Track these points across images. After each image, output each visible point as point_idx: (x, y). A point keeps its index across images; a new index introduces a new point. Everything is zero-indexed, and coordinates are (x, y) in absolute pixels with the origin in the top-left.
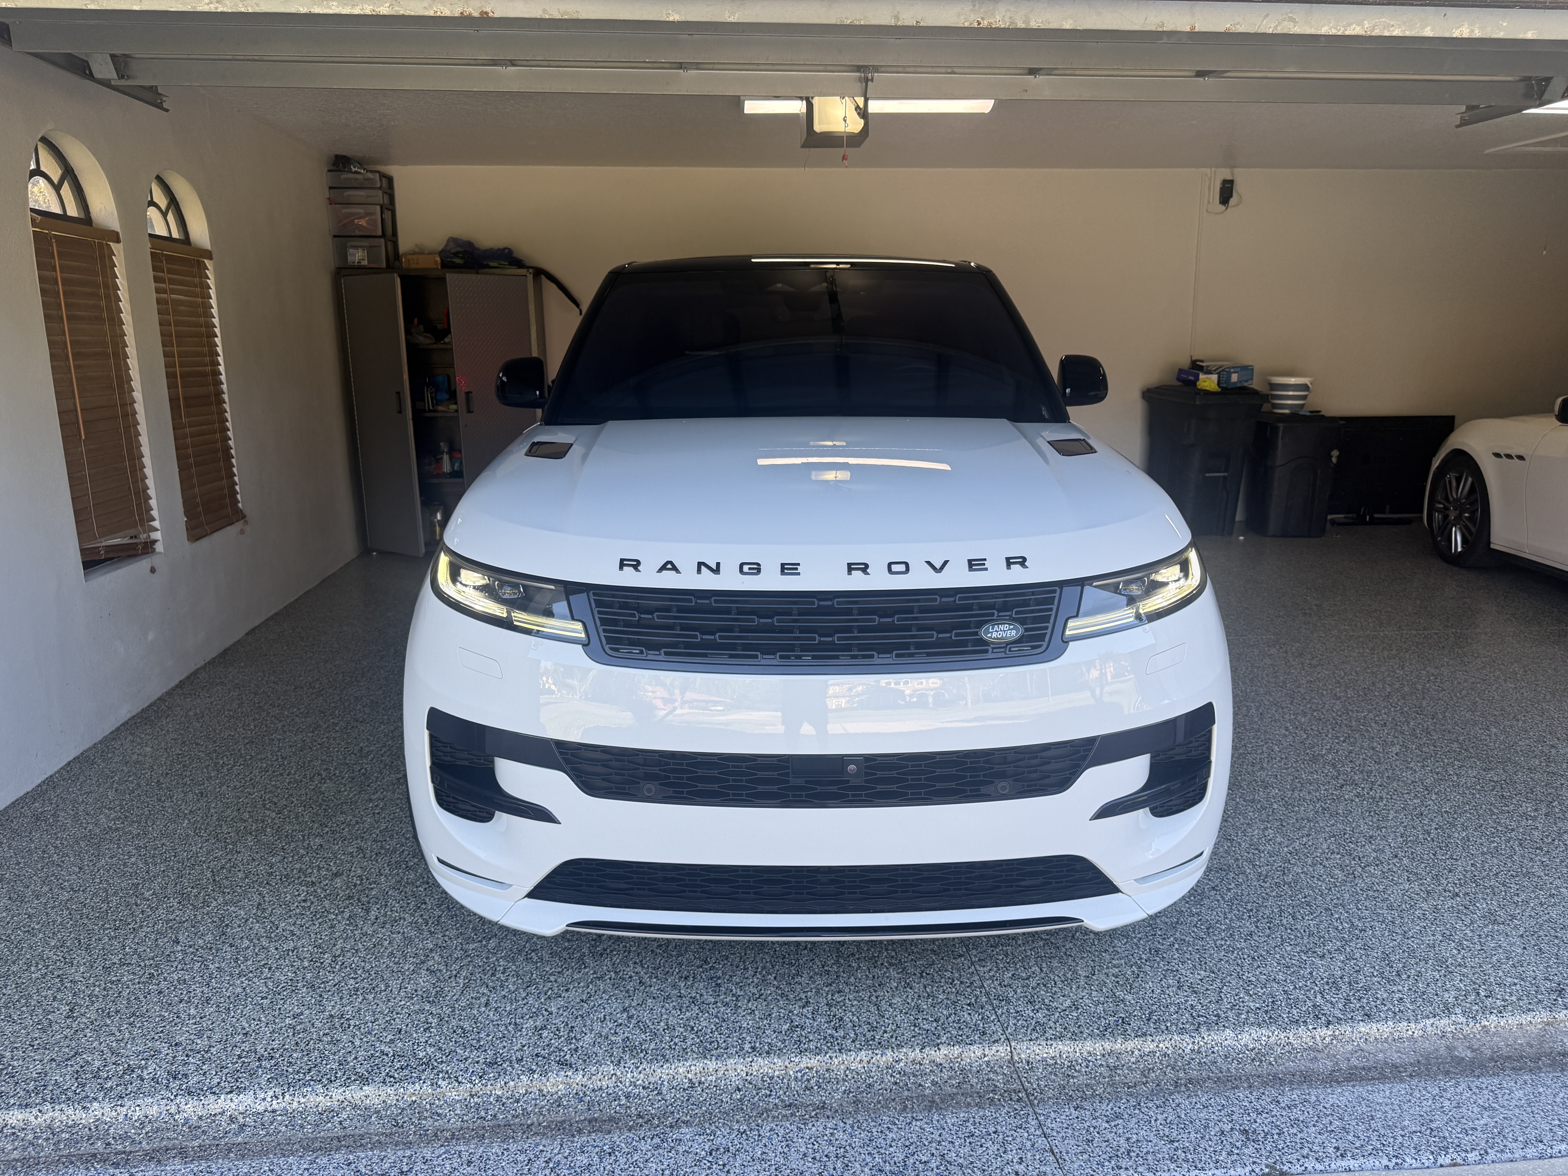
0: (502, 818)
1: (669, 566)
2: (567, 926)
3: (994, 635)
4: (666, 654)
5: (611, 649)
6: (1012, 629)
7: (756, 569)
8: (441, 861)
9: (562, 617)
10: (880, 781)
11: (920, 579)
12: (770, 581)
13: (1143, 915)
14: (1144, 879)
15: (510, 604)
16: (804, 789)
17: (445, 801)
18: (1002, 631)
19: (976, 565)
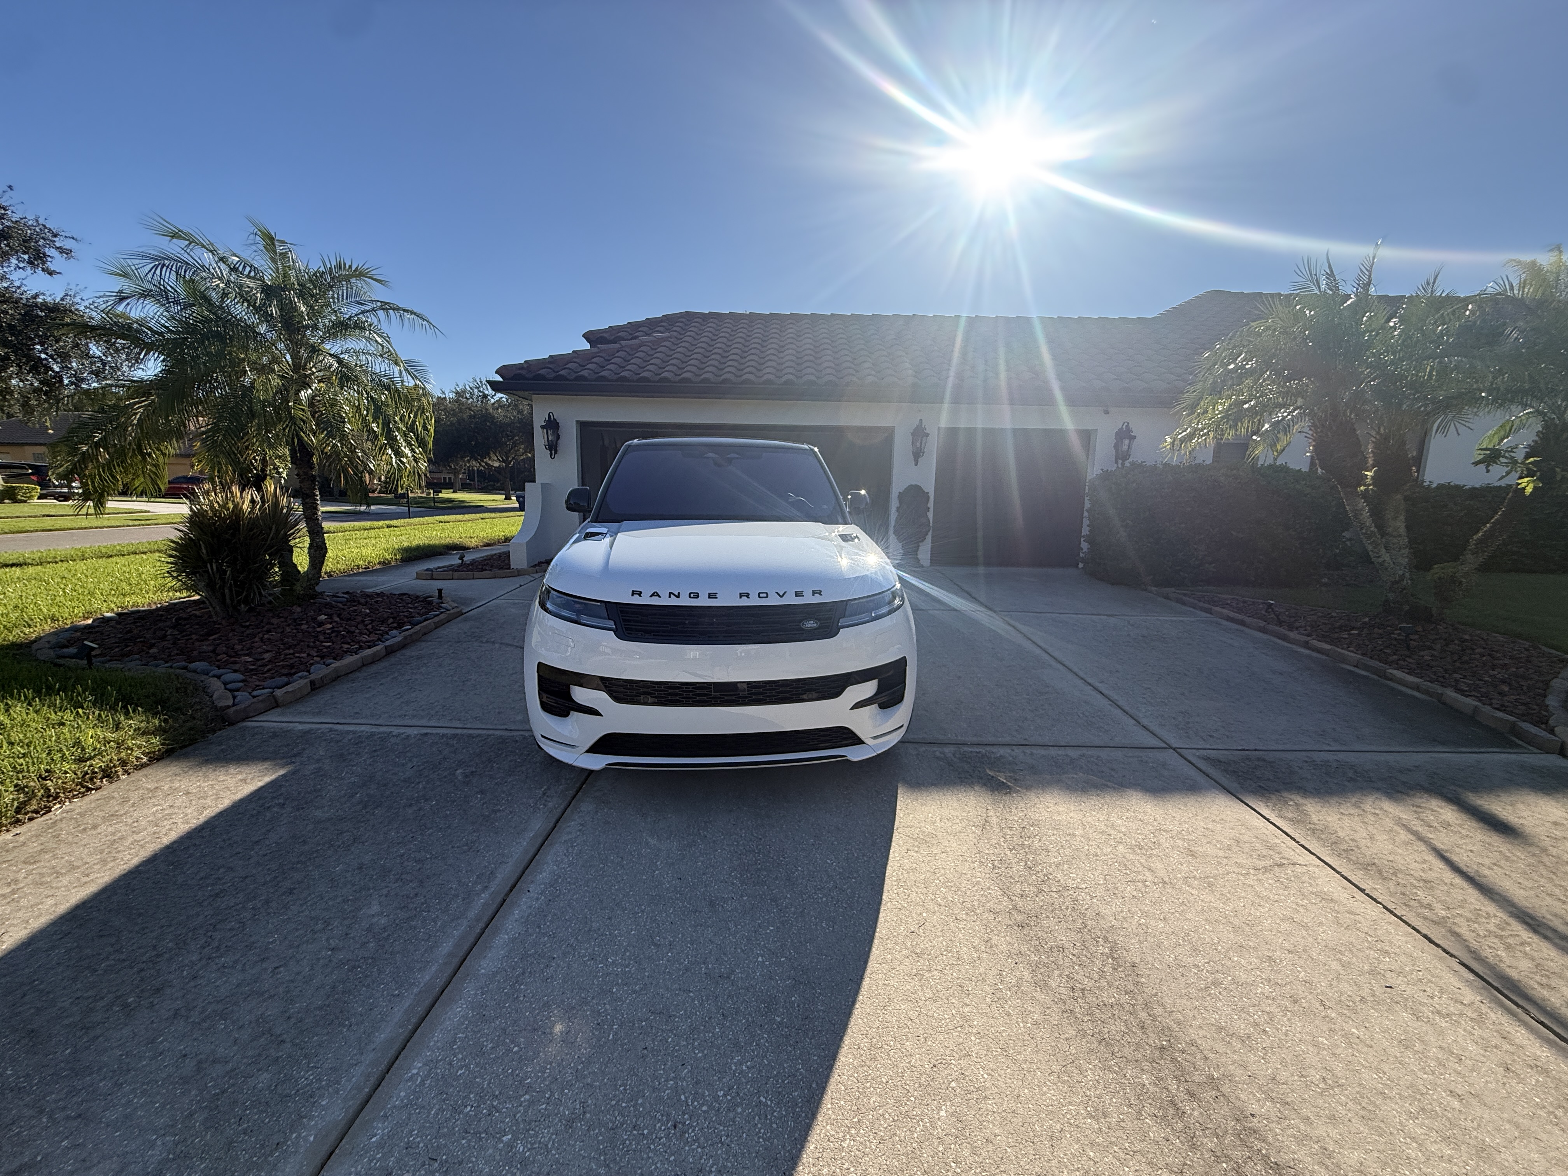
0: (574, 715)
1: (656, 594)
2: (606, 765)
3: (806, 626)
4: (654, 635)
5: (628, 634)
6: (815, 624)
7: (697, 596)
8: (543, 736)
9: (605, 619)
10: (755, 694)
11: (773, 601)
12: (703, 601)
13: (875, 754)
14: (875, 738)
15: (579, 612)
16: (720, 698)
17: (545, 707)
18: (810, 624)
19: (798, 594)
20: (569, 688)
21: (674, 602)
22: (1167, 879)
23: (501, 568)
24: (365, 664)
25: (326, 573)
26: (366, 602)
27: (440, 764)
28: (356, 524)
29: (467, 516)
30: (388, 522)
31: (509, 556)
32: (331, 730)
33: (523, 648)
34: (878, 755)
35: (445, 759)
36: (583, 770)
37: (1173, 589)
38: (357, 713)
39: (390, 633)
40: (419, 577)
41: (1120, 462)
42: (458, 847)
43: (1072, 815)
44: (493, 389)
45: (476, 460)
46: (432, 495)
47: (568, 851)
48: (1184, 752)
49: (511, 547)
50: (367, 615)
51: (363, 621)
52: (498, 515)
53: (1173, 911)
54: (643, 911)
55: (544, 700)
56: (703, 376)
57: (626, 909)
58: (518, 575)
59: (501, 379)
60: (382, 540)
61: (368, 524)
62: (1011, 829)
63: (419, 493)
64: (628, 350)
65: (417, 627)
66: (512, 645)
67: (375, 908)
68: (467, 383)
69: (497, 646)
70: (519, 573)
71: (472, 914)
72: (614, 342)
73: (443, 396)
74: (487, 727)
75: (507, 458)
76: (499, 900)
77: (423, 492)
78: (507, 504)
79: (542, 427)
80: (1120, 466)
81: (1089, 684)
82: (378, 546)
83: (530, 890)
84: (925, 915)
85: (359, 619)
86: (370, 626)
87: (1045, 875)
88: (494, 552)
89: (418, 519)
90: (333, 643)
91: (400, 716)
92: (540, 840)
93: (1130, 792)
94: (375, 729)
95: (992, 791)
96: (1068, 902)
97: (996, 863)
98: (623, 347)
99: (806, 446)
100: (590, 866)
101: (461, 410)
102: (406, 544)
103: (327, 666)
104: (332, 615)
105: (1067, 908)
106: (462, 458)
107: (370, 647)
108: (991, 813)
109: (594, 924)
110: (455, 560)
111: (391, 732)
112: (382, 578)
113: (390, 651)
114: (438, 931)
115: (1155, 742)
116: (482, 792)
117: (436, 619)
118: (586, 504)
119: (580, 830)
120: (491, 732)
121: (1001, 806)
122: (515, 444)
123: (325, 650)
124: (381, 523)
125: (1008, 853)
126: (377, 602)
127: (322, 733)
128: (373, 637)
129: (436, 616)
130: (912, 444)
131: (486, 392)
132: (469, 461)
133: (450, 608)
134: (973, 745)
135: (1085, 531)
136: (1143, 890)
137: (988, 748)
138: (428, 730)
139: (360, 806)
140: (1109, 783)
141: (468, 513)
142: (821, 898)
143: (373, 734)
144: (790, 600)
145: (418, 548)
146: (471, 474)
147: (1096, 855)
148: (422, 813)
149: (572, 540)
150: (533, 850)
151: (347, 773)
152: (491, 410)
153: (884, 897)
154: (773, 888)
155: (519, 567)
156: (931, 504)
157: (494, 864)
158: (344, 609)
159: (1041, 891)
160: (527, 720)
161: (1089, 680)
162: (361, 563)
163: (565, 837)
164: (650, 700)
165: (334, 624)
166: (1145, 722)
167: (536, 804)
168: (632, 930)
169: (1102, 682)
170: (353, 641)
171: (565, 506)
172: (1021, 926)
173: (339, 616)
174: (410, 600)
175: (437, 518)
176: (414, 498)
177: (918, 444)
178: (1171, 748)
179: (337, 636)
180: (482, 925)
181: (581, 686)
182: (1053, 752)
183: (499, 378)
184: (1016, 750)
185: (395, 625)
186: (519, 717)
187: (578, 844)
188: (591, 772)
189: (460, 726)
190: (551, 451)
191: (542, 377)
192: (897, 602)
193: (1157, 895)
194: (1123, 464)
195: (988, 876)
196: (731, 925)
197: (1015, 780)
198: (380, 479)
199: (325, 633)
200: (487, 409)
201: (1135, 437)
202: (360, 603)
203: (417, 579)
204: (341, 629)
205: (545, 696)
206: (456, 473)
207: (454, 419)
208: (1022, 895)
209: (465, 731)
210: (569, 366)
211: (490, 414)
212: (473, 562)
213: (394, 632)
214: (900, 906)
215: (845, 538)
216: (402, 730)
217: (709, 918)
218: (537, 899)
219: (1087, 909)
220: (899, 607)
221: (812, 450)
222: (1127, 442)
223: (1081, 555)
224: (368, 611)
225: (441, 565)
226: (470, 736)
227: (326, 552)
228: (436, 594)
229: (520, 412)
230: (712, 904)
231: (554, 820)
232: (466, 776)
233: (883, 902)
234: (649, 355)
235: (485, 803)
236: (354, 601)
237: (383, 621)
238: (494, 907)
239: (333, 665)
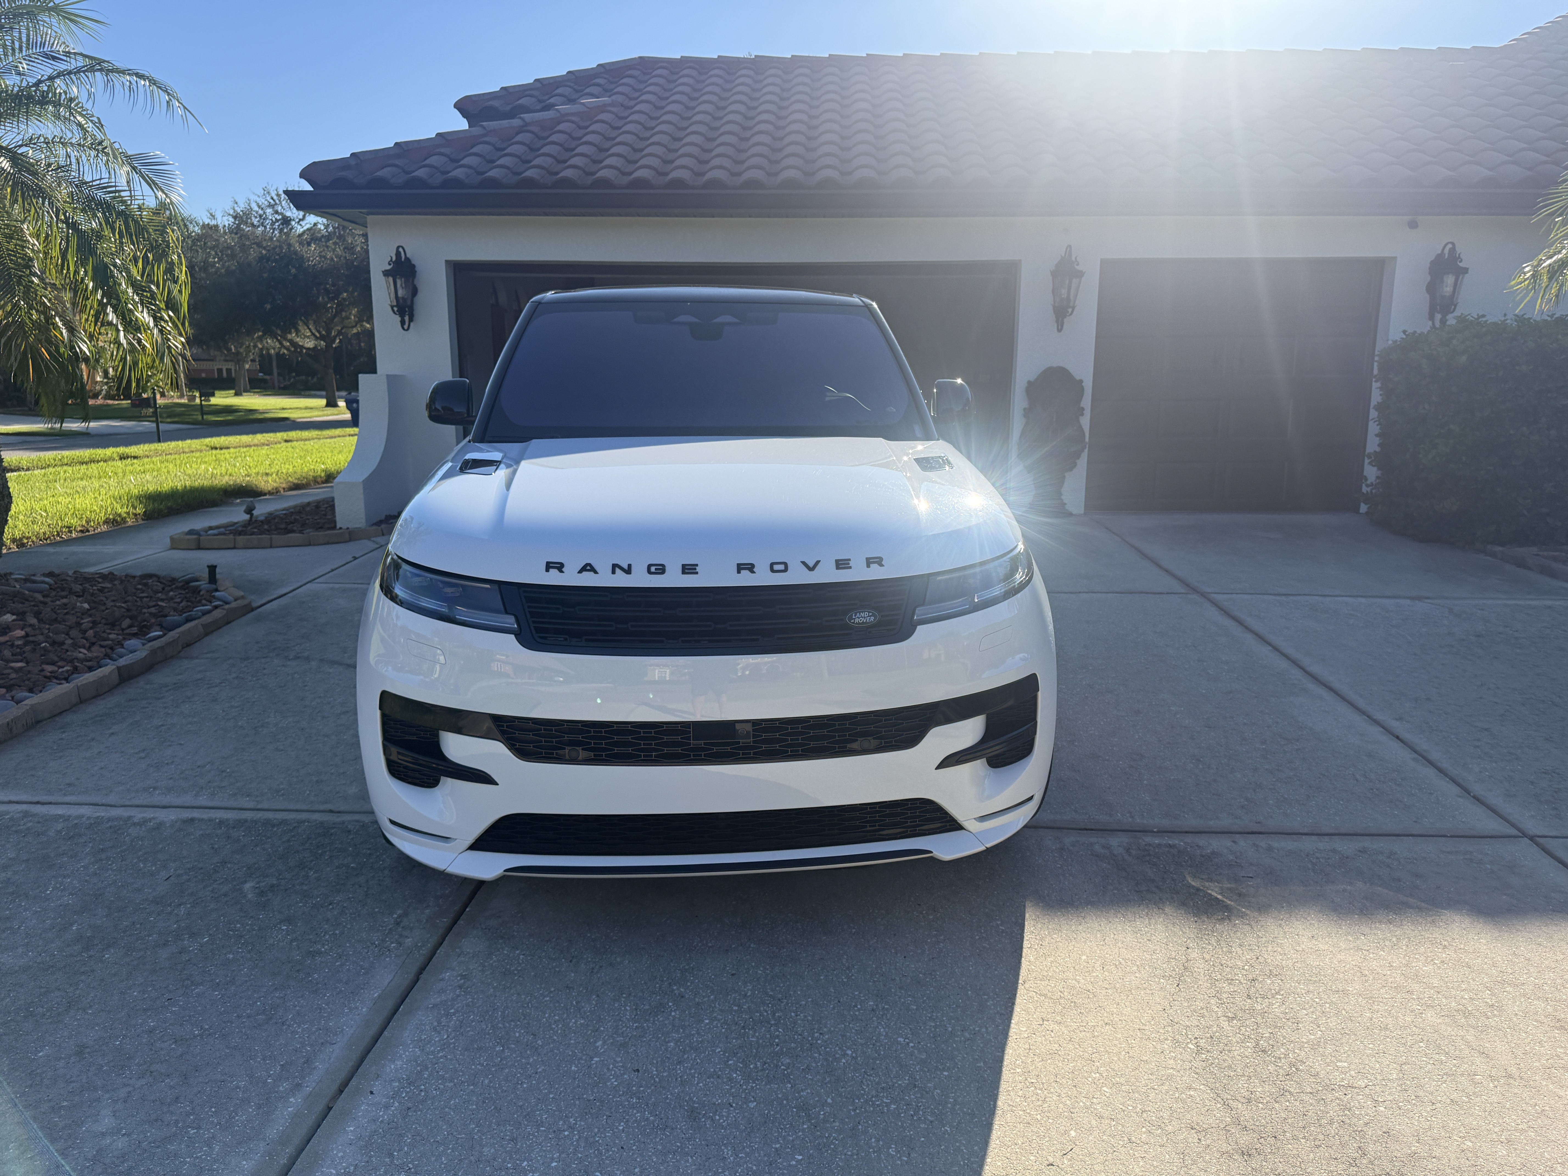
0: (448, 784)
1: (587, 568)
2: (505, 871)
3: (857, 620)
4: (586, 640)
5: (540, 637)
6: (871, 616)
7: (661, 570)
8: (393, 822)
9: (497, 611)
10: (765, 741)
11: (797, 576)
12: (673, 579)
13: (983, 848)
14: (983, 818)
15: (451, 601)
16: (704, 749)
17: (396, 770)
18: (863, 618)
19: (842, 564)
20: (437, 736)
21: (620, 580)
22: (1513, 1070)
23: (320, 528)
24: (83, 699)
25: (14, 540)
26: (84, 590)
27: (216, 871)
28: (66, 453)
29: (259, 438)
30: (122, 450)
31: (333, 506)
32: (26, 814)
33: (355, 667)
34: (988, 850)
35: (224, 863)
36: (465, 881)
37: (1534, 550)
38: (70, 785)
39: (127, 643)
40: (176, 544)
41: (1438, 316)
42: (249, 1017)
43: (1341, 957)
44: (298, 208)
45: (274, 336)
46: (198, 401)
47: (439, 1023)
48: (1551, 844)
49: (336, 491)
50: (85, 613)
51: (79, 624)
52: (314, 433)
53: (1524, 1126)
54: (571, 1128)
55: (394, 757)
56: (670, 176)
57: (542, 1124)
58: (350, 540)
59: (310, 188)
60: (111, 482)
61: (86, 453)
62: (1230, 981)
63: (174, 398)
64: (535, 129)
65: (172, 633)
66: (339, 663)
67: (107, 1121)
68: (253, 198)
69: (314, 664)
70: (351, 536)
71: (273, 1132)
72: (511, 115)
73: (213, 223)
74: (298, 807)
75: (329, 331)
76: (320, 1107)
77: (182, 396)
78: (331, 415)
79: (386, 273)
80: (1438, 324)
81: (1377, 722)
82: (103, 491)
83: (375, 1090)
84: (1073, 1133)
85: (72, 619)
86: (90, 633)
87: (1291, 1065)
88: (306, 500)
89: (173, 444)
90: (27, 663)
91: (145, 790)
92: (390, 1004)
93: (1447, 914)
94: (102, 813)
95: (1195, 915)
96: (1333, 1110)
97: (1202, 1043)
98: (527, 124)
99: (855, 300)
100: (480, 1049)
101: (244, 249)
102: (151, 488)
103: (18, 702)
104: (24, 613)
105: (1331, 1123)
106: (250, 333)
107: (91, 669)
108: (1194, 954)
109: (486, 1150)
110: (237, 514)
111: (130, 818)
112: (108, 549)
113: (126, 676)
114: (215, 1161)
115: (1493, 825)
116: (289, 920)
117: (207, 619)
118: (464, 410)
119: (460, 987)
120: (304, 816)
121: (1213, 942)
122: (341, 307)
123: (13, 676)
124: (109, 451)
125: (1225, 1024)
126: (102, 590)
127: (11, 819)
128: (97, 652)
129: (205, 613)
130: (1053, 291)
131: (288, 214)
132: (260, 339)
133: (231, 598)
134: (1162, 832)
135: (1373, 445)
136: (1470, 1089)
137: (1189, 839)
138: (196, 814)
139: (77, 947)
140: (1411, 901)
141: (262, 432)
142: (888, 1105)
143: (99, 821)
144: (827, 575)
145: (173, 495)
146: (265, 361)
147: (1386, 1029)
148: (185, 957)
149: (440, 473)
150: (379, 1020)
151: (55, 888)
152: (297, 247)
153: (1000, 1103)
154: (802, 1086)
155: (351, 526)
156: (1086, 402)
157: (311, 1045)
158: (45, 603)
159: (1284, 1092)
160: (364, 795)
161: (1378, 716)
162: (74, 522)
163: (435, 999)
164: (583, 754)
165: (28, 629)
166: (1478, 789)
167: (383, 941)
168: (552, 1159)
169: (1400, 719)
170: (62, 659)
171: (426, 414)
172: (1246, 1154)
173: (37, 615)
174: (160, 587)
175: (207, 441)
176: (166, 406)
177: (1064, 292)
178: (1525, 835)
179: (34, 650)
180: (290, 1150)
181: (459, 731)
182: (1308, 844)
183: (307, 187)
184: (1242, 843)
185: (135, 630)
186: (353, 790)
187: (457, 1011)
188: (481, 883)
189: (251, 805)
190: (402, 316)
191: (382, 183)
192: (1019, 577)
193: (1494, 1099)
194: (1443, 321)
195: (1187, 1065)
196: (728, 1152)
197: (1240, 895)
198: (106, 373)
199: (12, 645)
200: (289, 245)
201: (1465, 271)
202: (71, 592)
203: (173, 548)
204: (41, 638)
205: (394, 750)
206: (238, 359)
207: (233, 265)
208: (1249, 1101)
209: (260, 815)
210: (432, 161)
211: (296, 253)
212: (271, 518)
213: (133, 643)
214: (1028, 1118)
215: (925, 463)
216: (149, 814)
217: (689, 1139)
218: (387, 1107)
219: (1366, 1124)
220: (1022, 586)
221: (868, 307)
222: (1450, 280)
223: (1365, 489)
224: (86, 606)
225: (214, 523)
226: (267, 823)
227: (11, 502)
228: (205, 574)
229: (350, 249)
230: (693, 1114)
231: (414, 968)
232: (262, 893)
233: (999, 1112)
234: (574, 139)
235: (296, 939)
236: (63, 590)
237: (113, 625)
238: (311, 1121)
239: (27, 702)
